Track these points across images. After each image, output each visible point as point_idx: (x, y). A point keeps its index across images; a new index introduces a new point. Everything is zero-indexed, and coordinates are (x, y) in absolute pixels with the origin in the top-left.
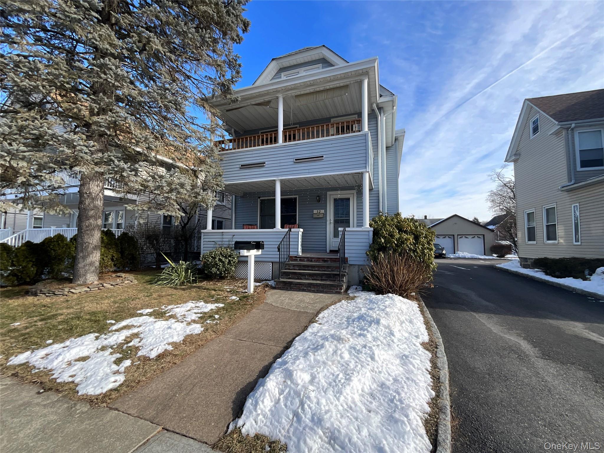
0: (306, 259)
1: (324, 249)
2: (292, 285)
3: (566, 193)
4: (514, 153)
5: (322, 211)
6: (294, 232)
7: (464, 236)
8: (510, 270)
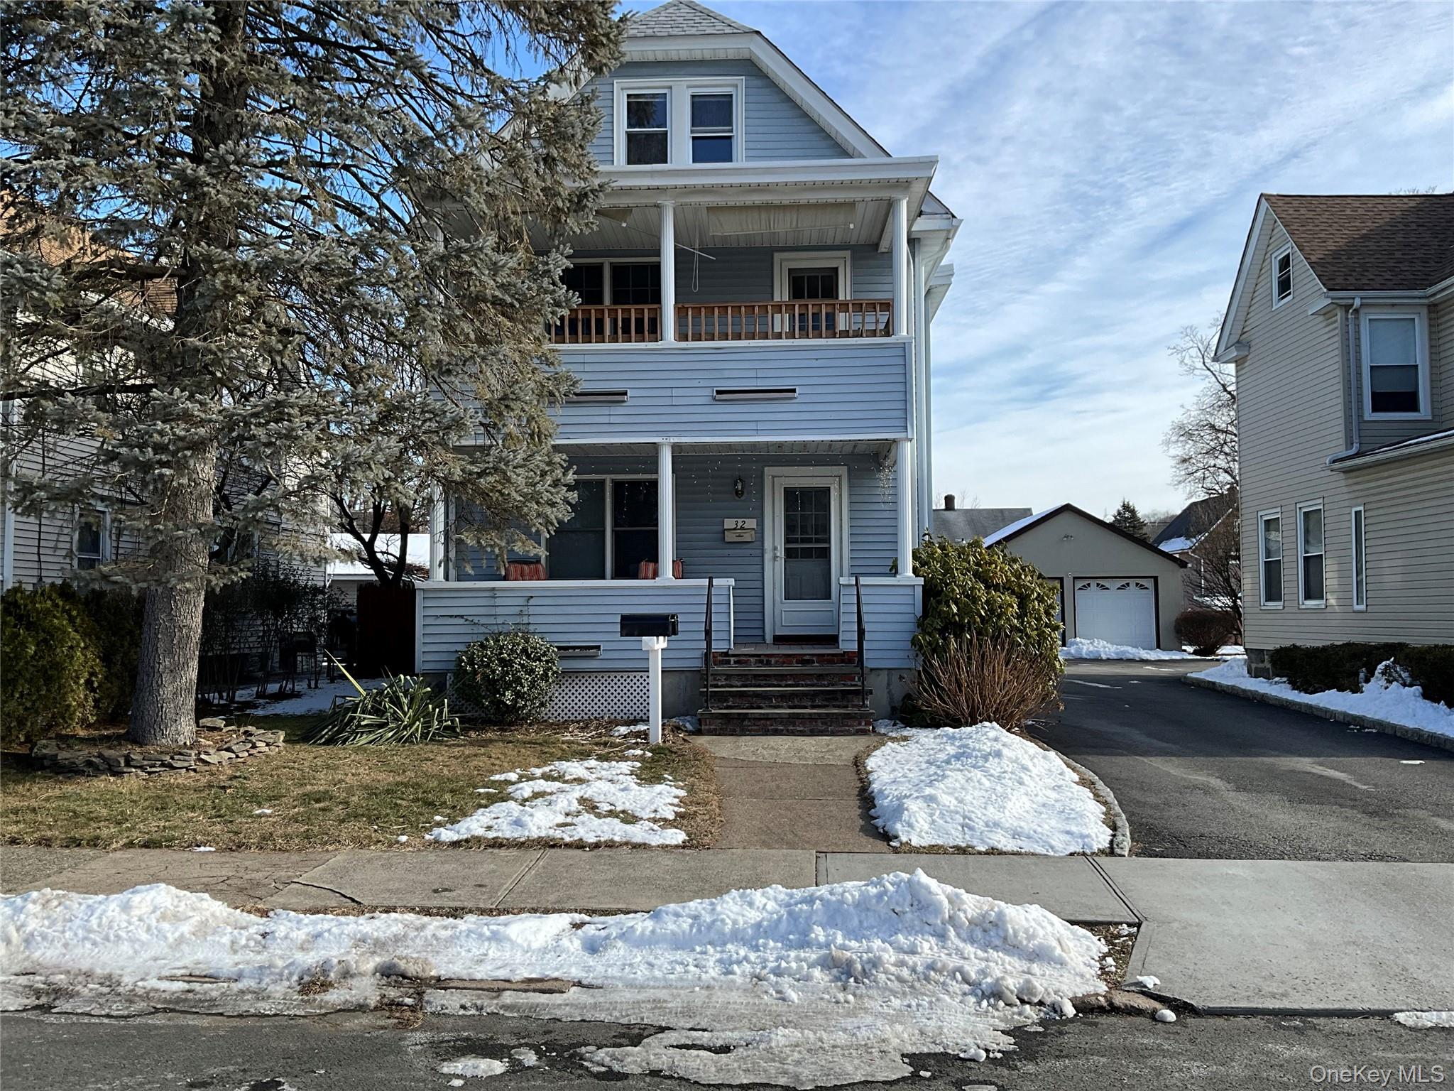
0: (752, 659)
1: (759, 632)
2: (746, 723)
3: (1342, 476)
4: (1234, 338)
5: (751, 523)
6: (720, 587)
7: (1093, 583)
8: (1220, 685)
